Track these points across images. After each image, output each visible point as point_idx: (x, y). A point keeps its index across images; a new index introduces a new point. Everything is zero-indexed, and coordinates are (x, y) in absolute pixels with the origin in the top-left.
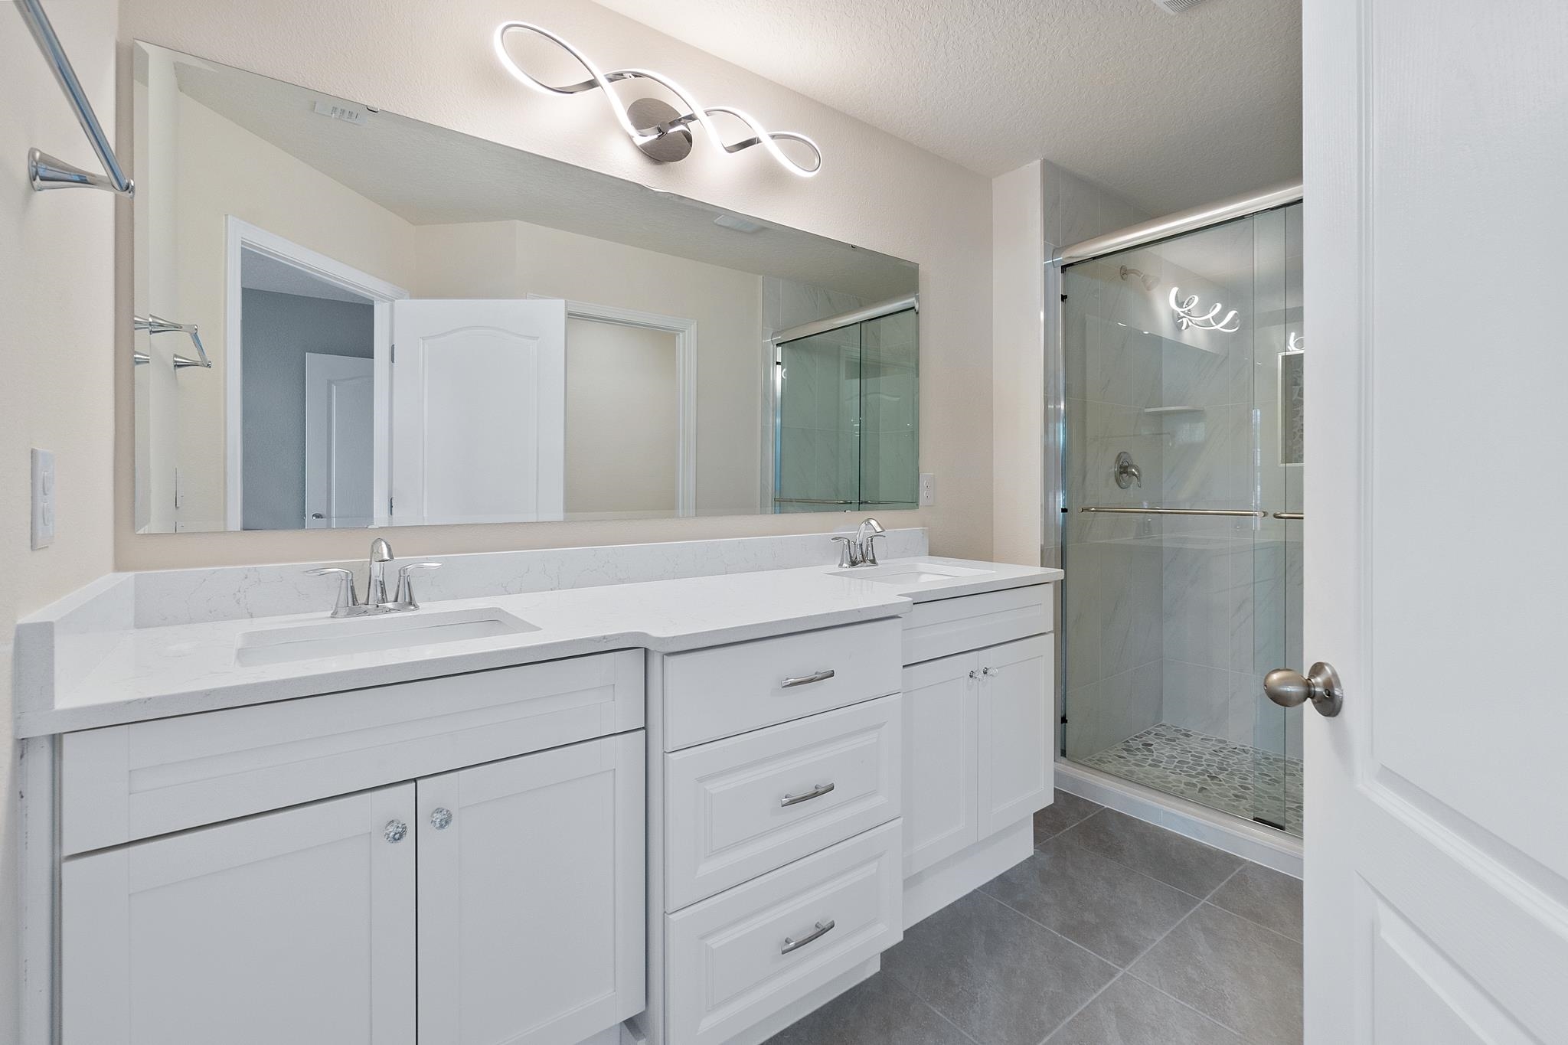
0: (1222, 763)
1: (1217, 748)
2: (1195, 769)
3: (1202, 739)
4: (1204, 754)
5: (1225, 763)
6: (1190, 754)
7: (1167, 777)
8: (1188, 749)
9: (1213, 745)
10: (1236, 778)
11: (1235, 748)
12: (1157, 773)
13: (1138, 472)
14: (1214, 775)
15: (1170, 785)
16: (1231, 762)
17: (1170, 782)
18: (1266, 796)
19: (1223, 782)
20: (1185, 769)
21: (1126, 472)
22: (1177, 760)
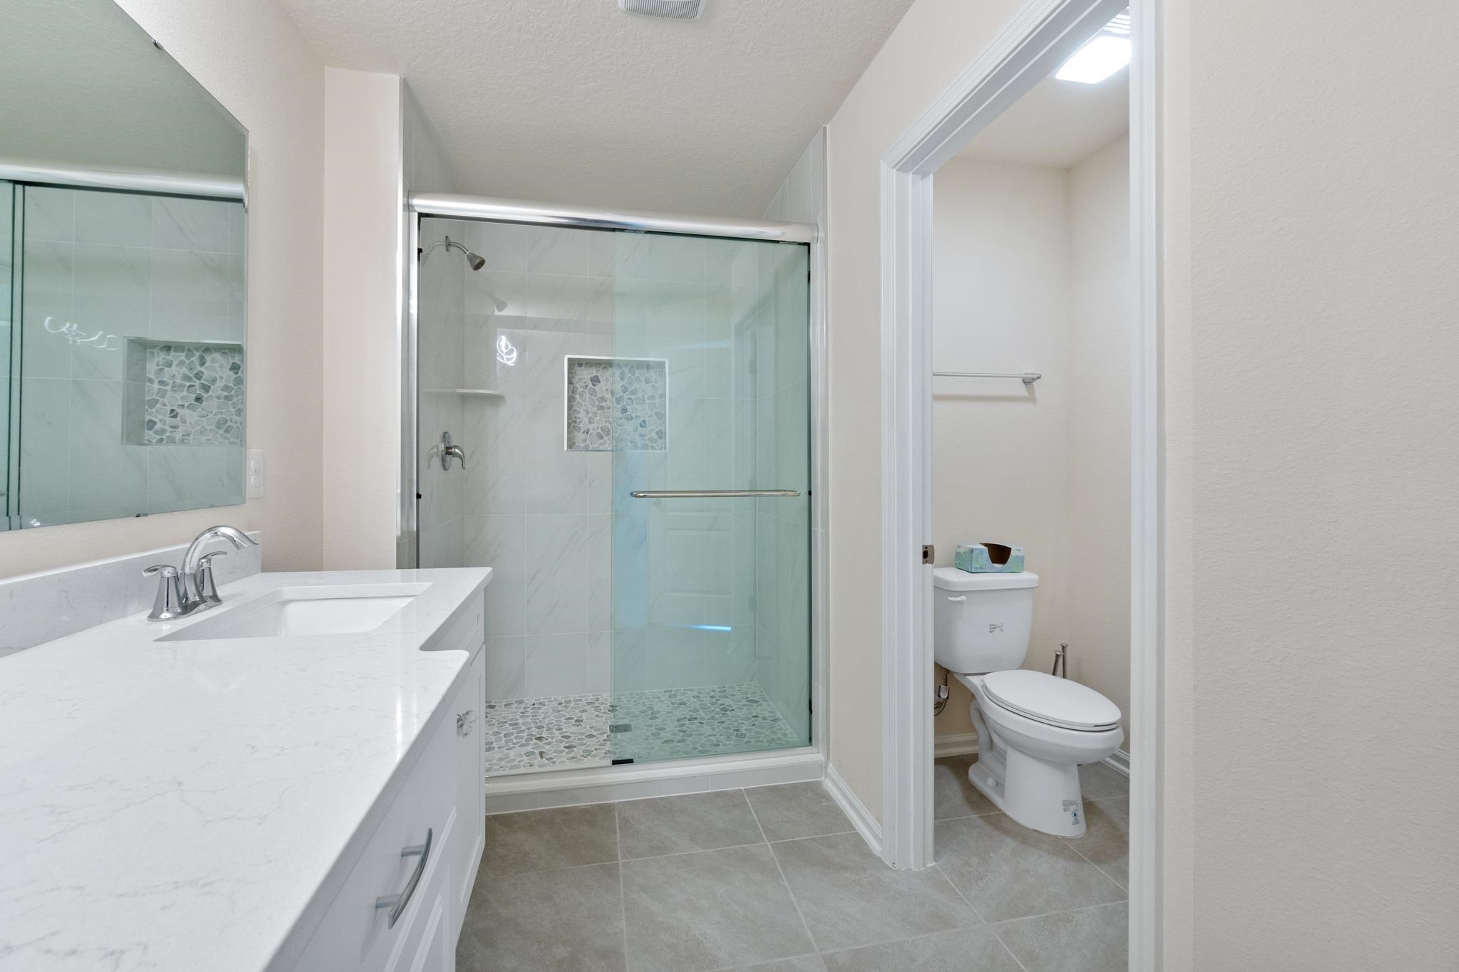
0: (536, 722)
1: (522, 710)
2: (523, 738)
3: (505, 706)
4: (518, 720)
5: (538, 721)
6: (507, 725)
7: (507, 756)
8: (502, 720)
9: (516, 708)
10: (554, 731)
11: (534, 704)
12: (497, 756)
13: (463, 453)
14: (538, 736)
15: (516, 763)
16: (540, 718)
17: (514, 760)
18: (584, 737)
19: (549, 740)
20: (515, 741)
21: (451, 454)
22: (502, 735)
